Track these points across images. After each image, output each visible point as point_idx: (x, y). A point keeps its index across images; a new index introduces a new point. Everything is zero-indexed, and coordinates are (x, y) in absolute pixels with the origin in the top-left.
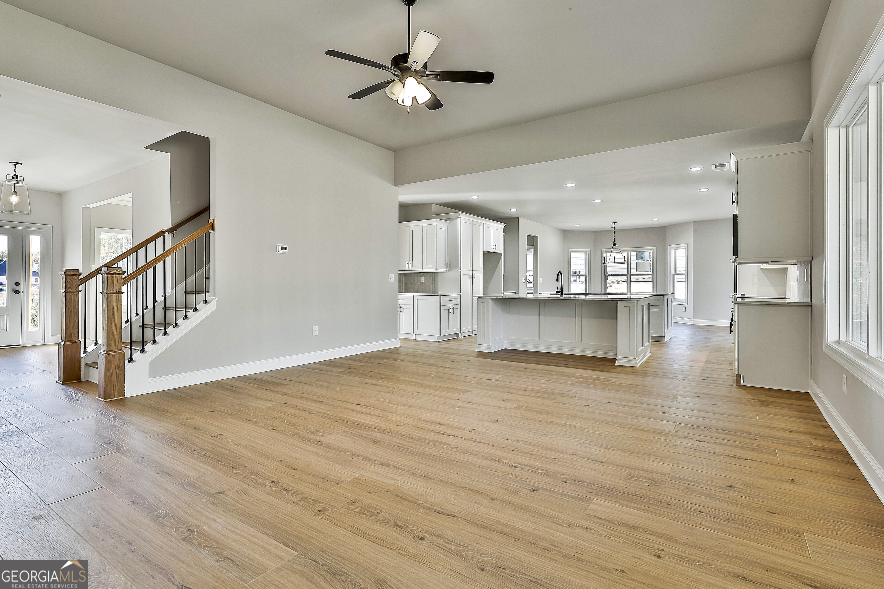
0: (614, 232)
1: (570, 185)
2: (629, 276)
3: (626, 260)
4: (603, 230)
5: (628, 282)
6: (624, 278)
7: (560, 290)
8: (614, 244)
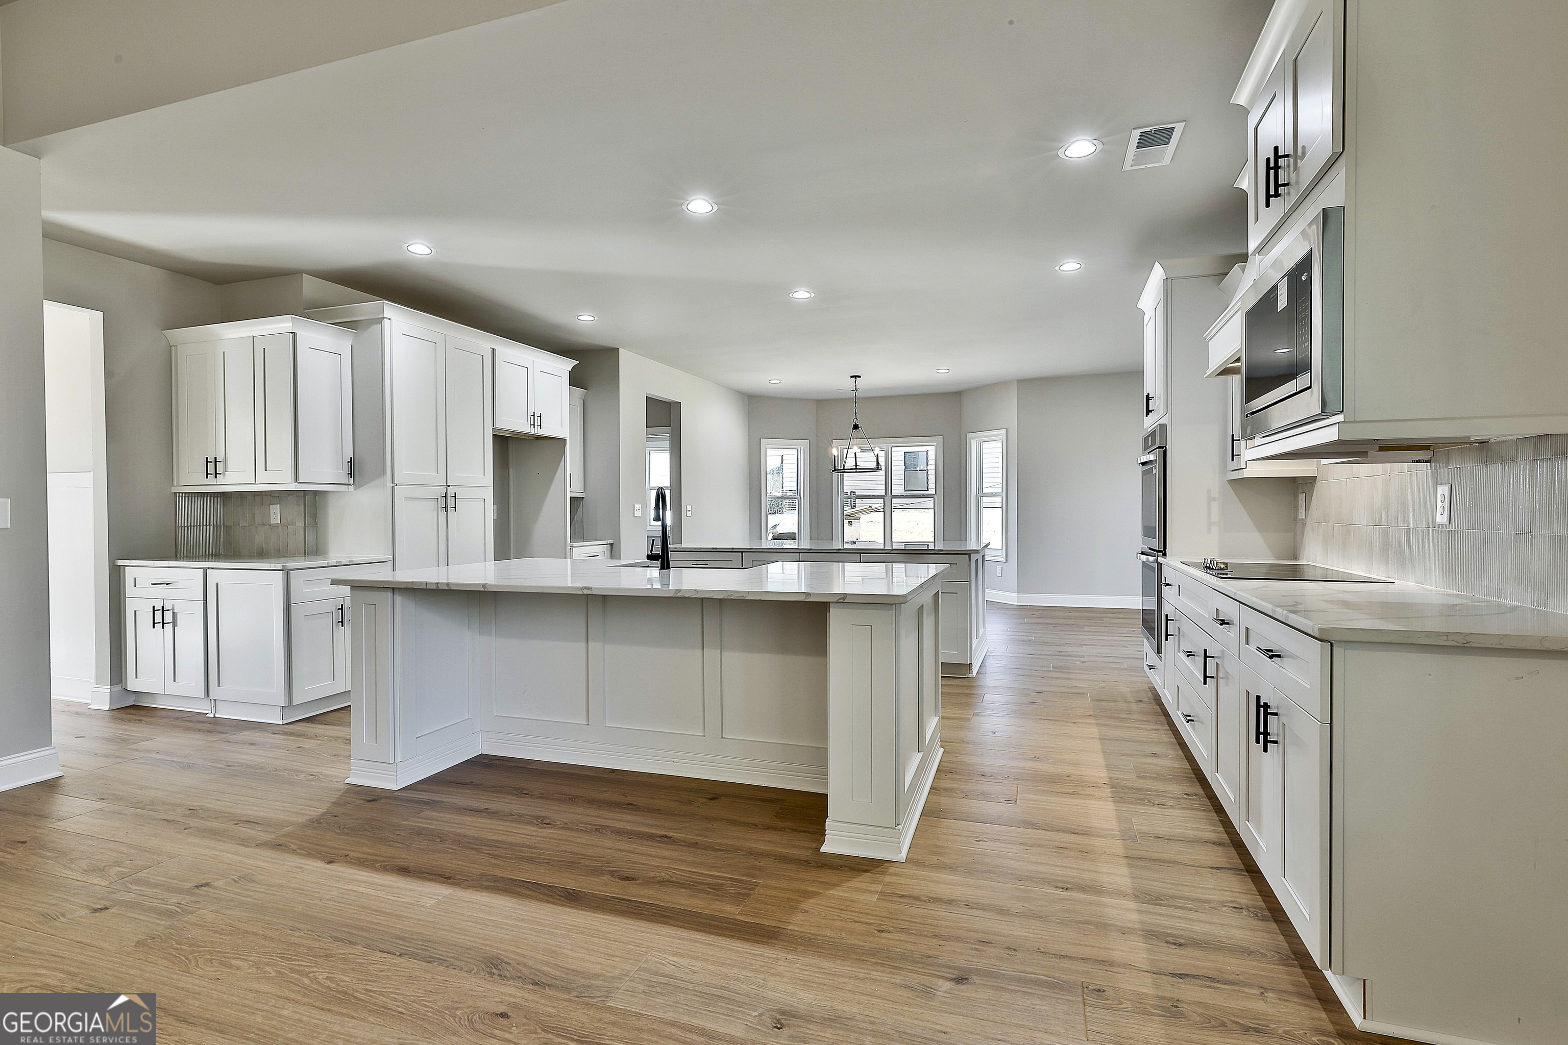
0: (855, 400)
2: (888, 499)
3: (882, 463)
4: (830, 397)
5: (888, 513)
6: (879, 503)
7: (659, 552)
8: (856, 427)
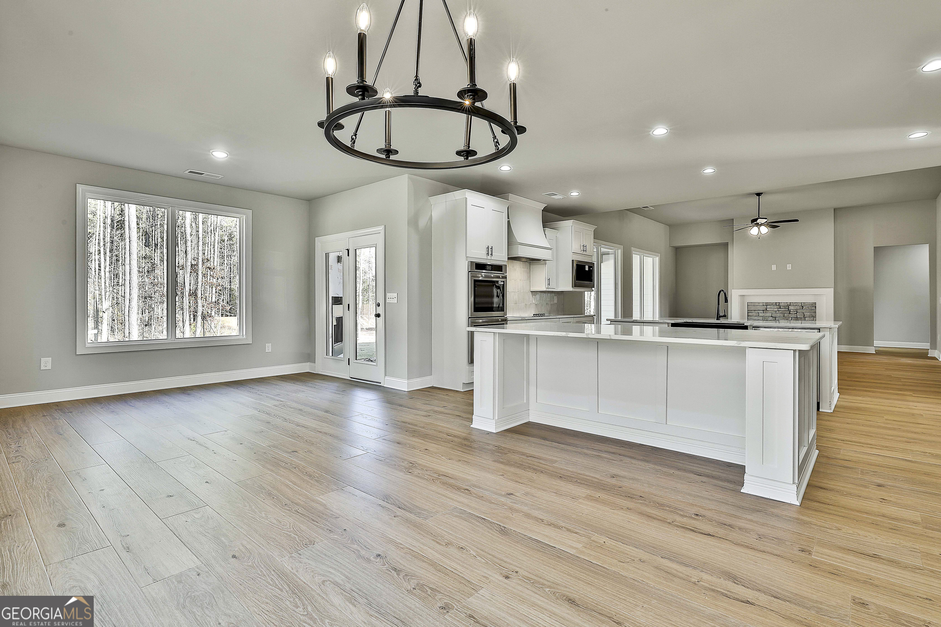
1: (709, 171)
